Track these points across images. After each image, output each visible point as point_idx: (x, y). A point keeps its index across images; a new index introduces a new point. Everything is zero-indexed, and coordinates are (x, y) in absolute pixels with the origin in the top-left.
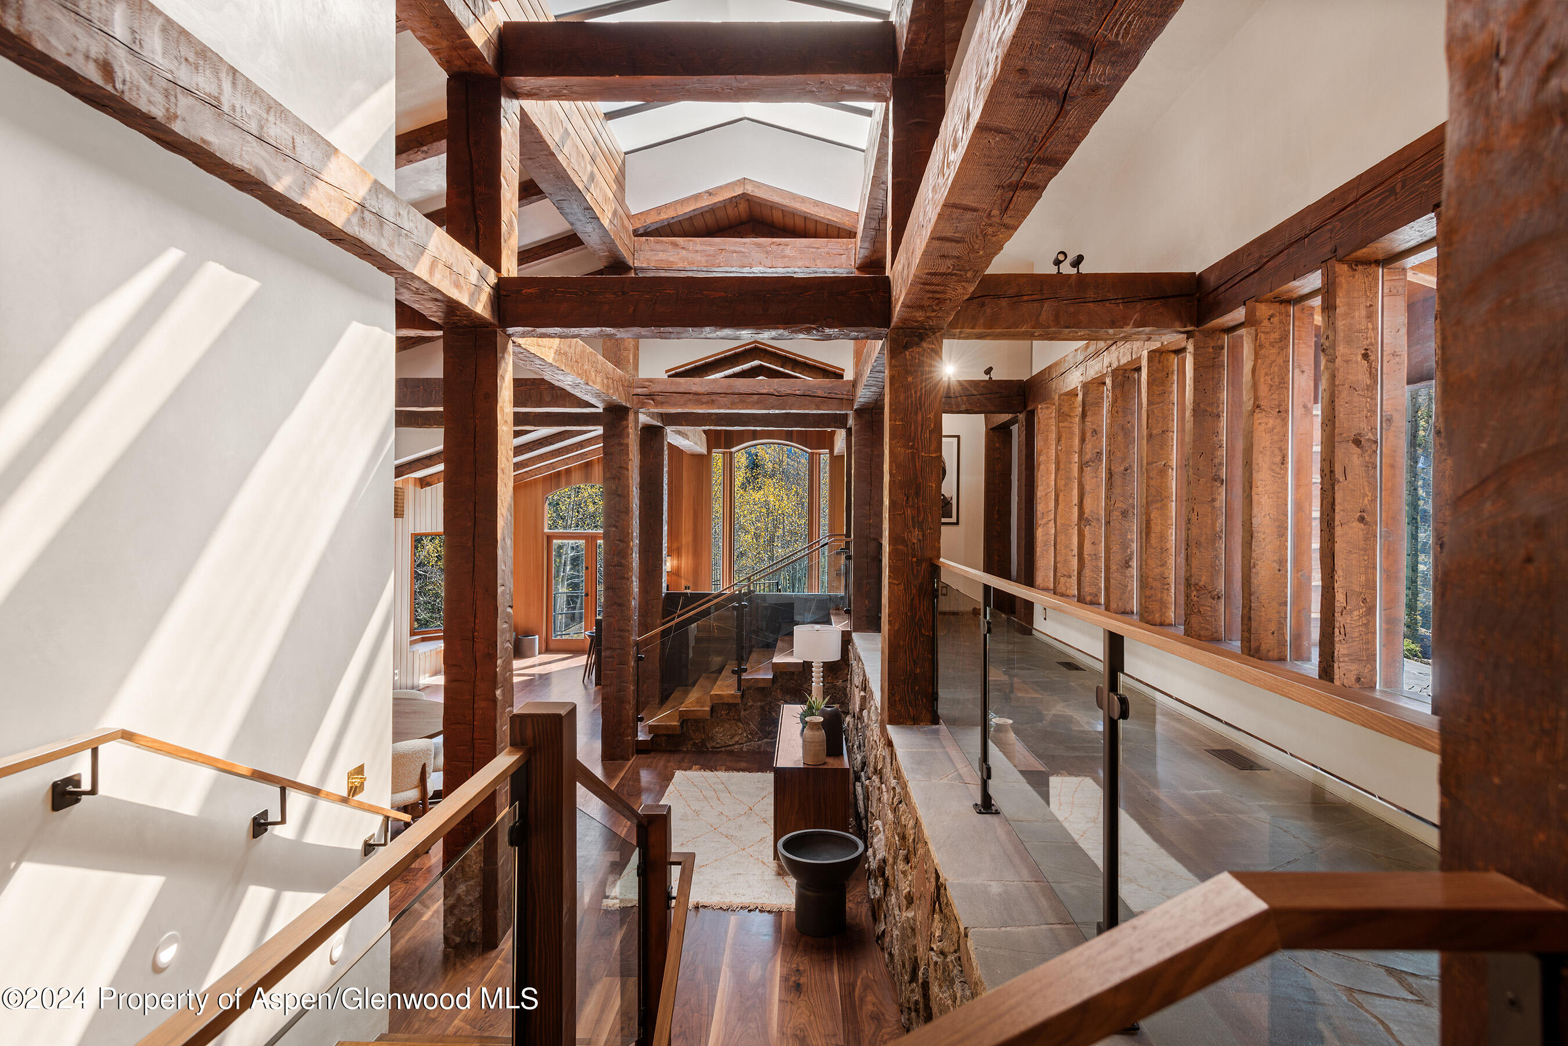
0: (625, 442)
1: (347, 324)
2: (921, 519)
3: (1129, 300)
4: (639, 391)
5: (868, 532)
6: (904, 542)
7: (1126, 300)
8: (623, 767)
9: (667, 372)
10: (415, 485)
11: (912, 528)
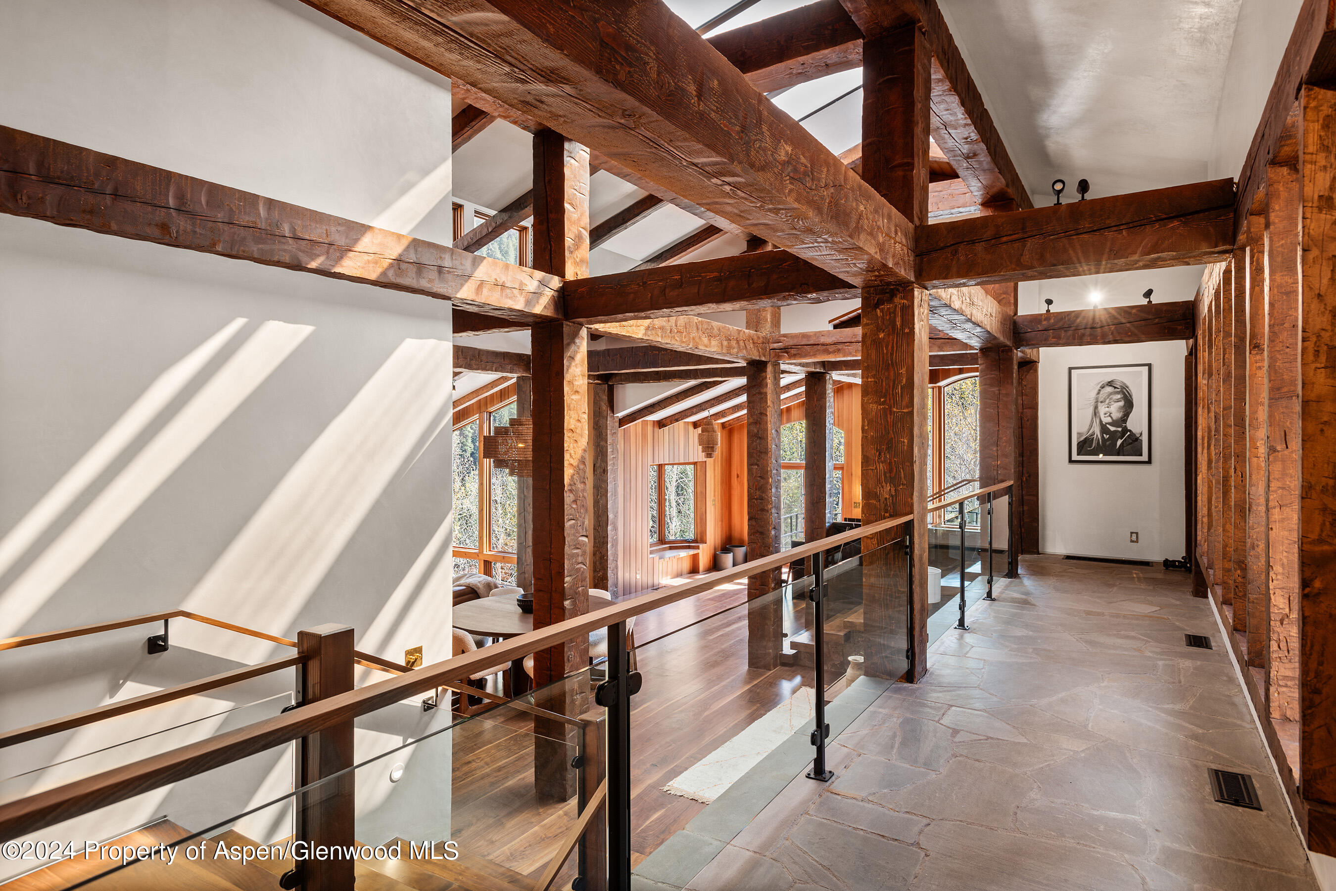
0: (764, 391)
1: (402, 340)
2: (893, 475)
3: (1135, 224)
4: (776, 345)
5: (995, 473)
6: (876, 496)
7: (1131, 225)
8: (762, 675)
9: (830, 322)
10: (653, 427)
11: (884, 484)
